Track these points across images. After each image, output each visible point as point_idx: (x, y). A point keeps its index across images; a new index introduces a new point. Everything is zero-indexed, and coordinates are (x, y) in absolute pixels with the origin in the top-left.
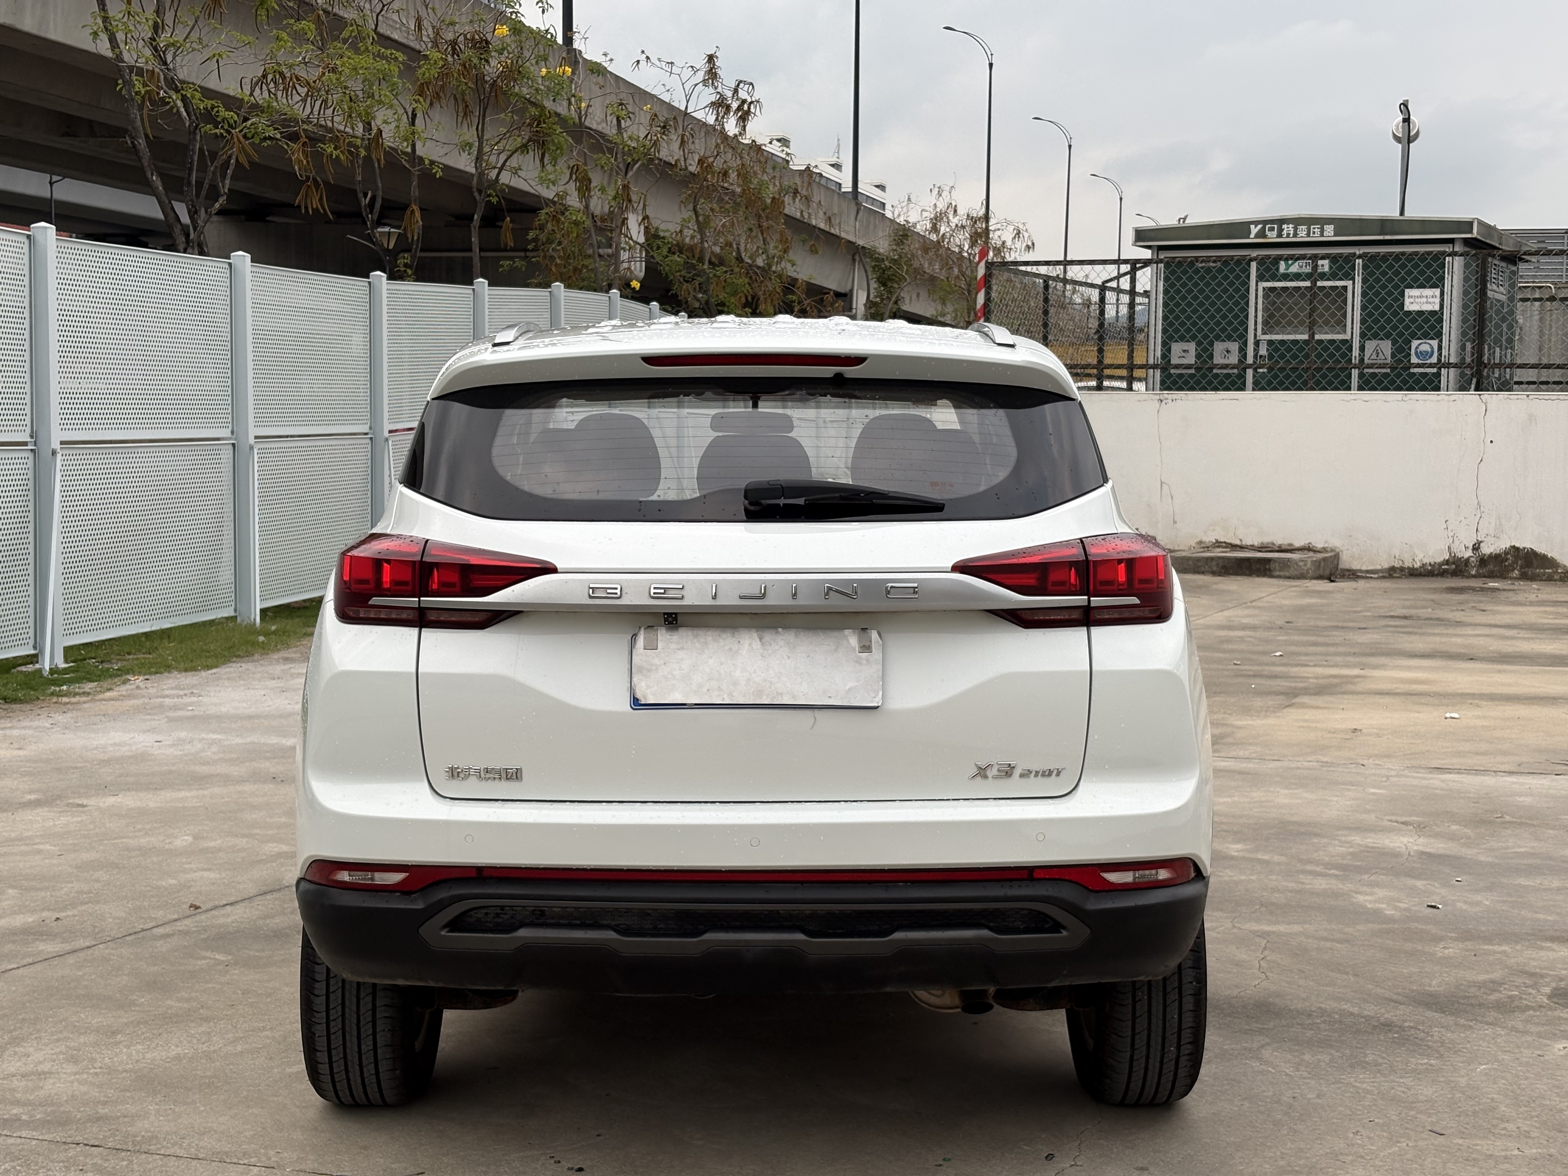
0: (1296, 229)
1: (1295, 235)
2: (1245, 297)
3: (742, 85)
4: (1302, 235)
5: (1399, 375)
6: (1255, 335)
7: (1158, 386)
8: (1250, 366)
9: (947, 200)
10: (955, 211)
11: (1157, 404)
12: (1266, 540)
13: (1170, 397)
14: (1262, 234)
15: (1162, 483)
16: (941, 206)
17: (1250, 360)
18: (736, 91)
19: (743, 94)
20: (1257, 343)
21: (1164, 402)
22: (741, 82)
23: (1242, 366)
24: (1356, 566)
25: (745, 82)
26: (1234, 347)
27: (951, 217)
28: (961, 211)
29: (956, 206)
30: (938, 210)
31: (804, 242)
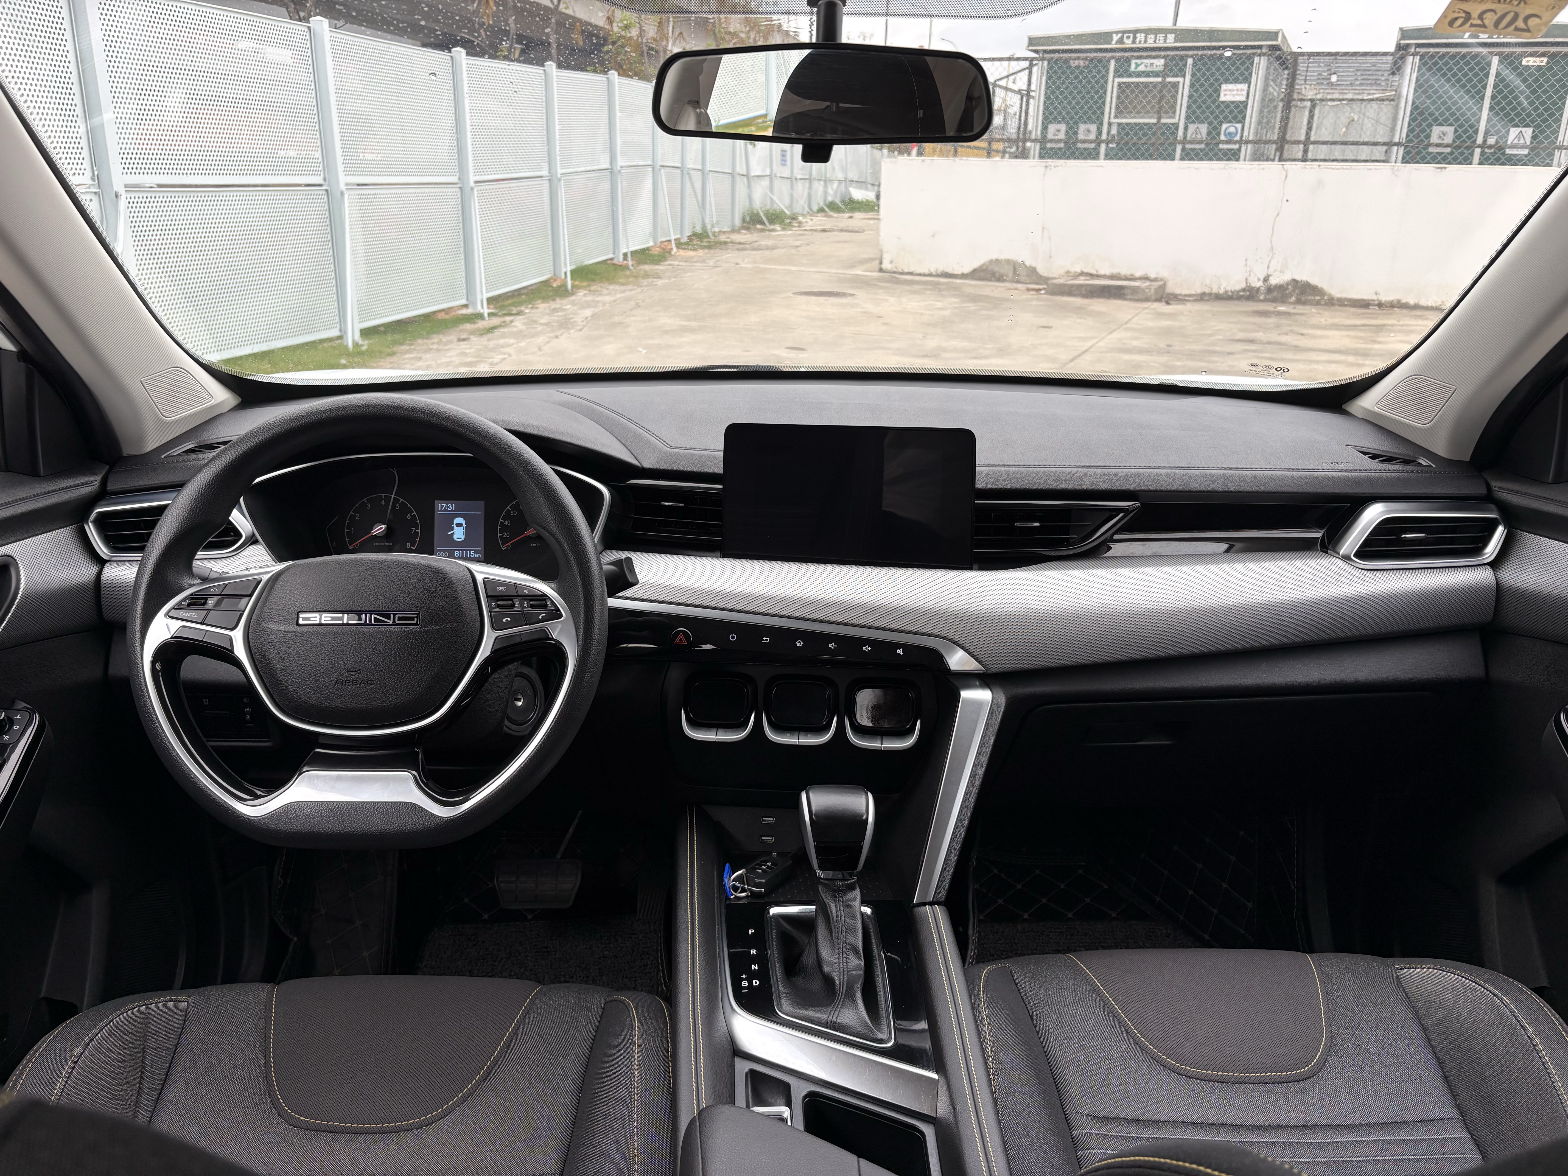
0: (1146, 37)
1: (1145, 42)
2: (1104, 88)
4: (1150, 43)
5: (1211, 150)
6: (1109, 118)
8: (1103, 141)
11: (1043, 169)
12: (1115, 271)
13: (1053, 164)
14: (1121, 41)
15: (1043, 228)
17: (1104, 136)
20: (1110, 124)
21: (1049, 168)
23: (1098, 141)
24: (1178, 291)
26: (1093, 128)
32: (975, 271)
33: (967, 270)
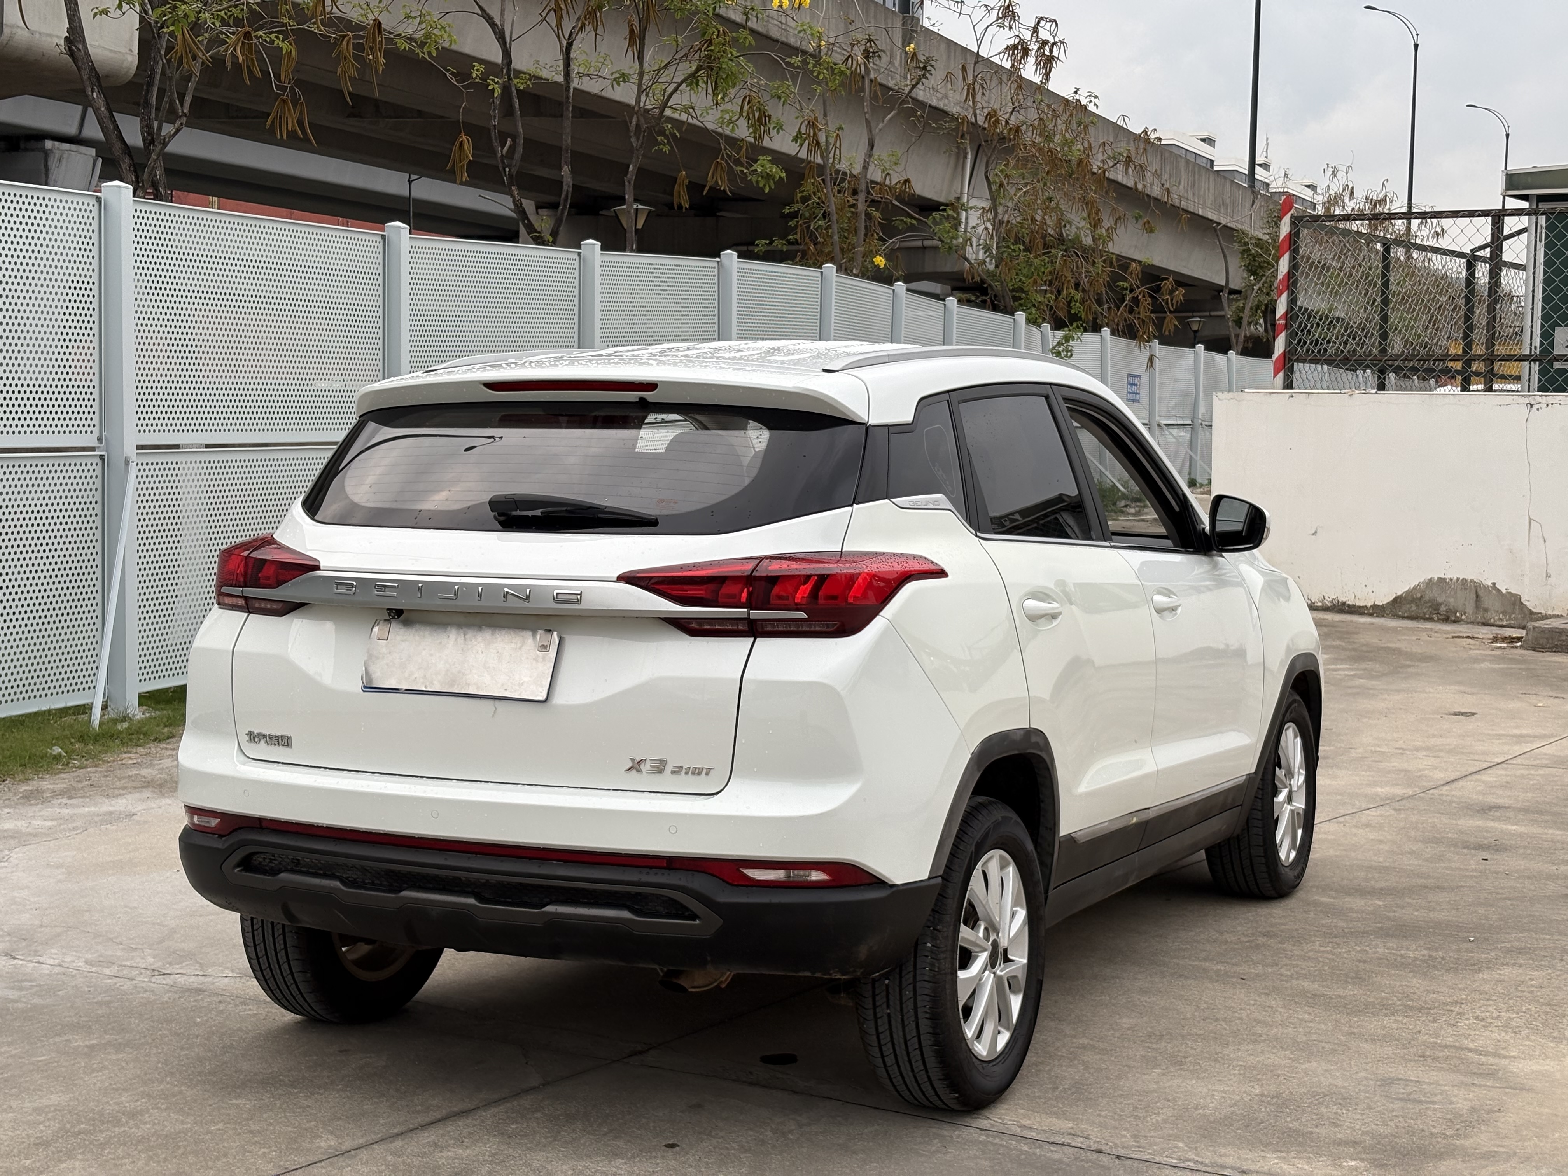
3: (1042, 23)
7: (1535, 384)
9: (1343, 182)
10: (1352, 193)
11: (1525, 410)
13: (1544, 400)
15: (1530, 520)
16: (1335, 188)
18: (1035, 30)
19: (1044, 34)
21: (1535, 407)
22: (1042, 18)
25: (1047, 20)
27: (1347, 200)
28: (1359, 194)
29: (1353, 188)
30: (1332, 192)
31: (1137, 219)
32: (1397, 600)
33: (1384, 598)
